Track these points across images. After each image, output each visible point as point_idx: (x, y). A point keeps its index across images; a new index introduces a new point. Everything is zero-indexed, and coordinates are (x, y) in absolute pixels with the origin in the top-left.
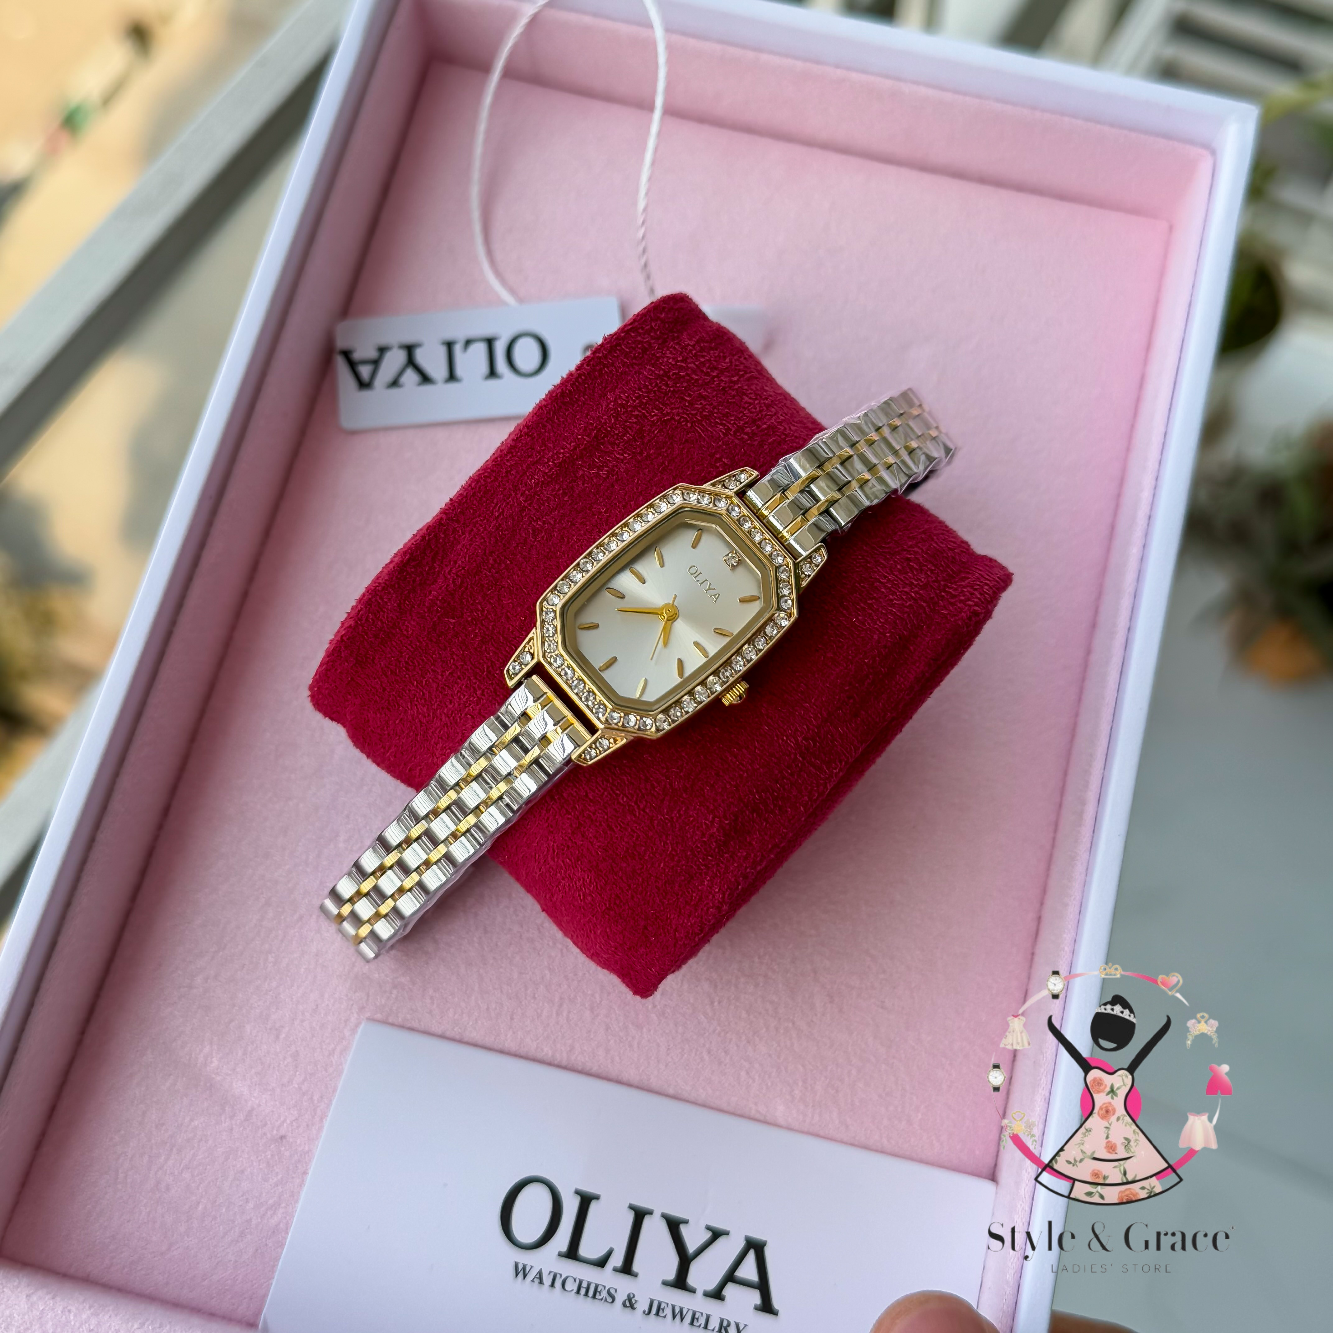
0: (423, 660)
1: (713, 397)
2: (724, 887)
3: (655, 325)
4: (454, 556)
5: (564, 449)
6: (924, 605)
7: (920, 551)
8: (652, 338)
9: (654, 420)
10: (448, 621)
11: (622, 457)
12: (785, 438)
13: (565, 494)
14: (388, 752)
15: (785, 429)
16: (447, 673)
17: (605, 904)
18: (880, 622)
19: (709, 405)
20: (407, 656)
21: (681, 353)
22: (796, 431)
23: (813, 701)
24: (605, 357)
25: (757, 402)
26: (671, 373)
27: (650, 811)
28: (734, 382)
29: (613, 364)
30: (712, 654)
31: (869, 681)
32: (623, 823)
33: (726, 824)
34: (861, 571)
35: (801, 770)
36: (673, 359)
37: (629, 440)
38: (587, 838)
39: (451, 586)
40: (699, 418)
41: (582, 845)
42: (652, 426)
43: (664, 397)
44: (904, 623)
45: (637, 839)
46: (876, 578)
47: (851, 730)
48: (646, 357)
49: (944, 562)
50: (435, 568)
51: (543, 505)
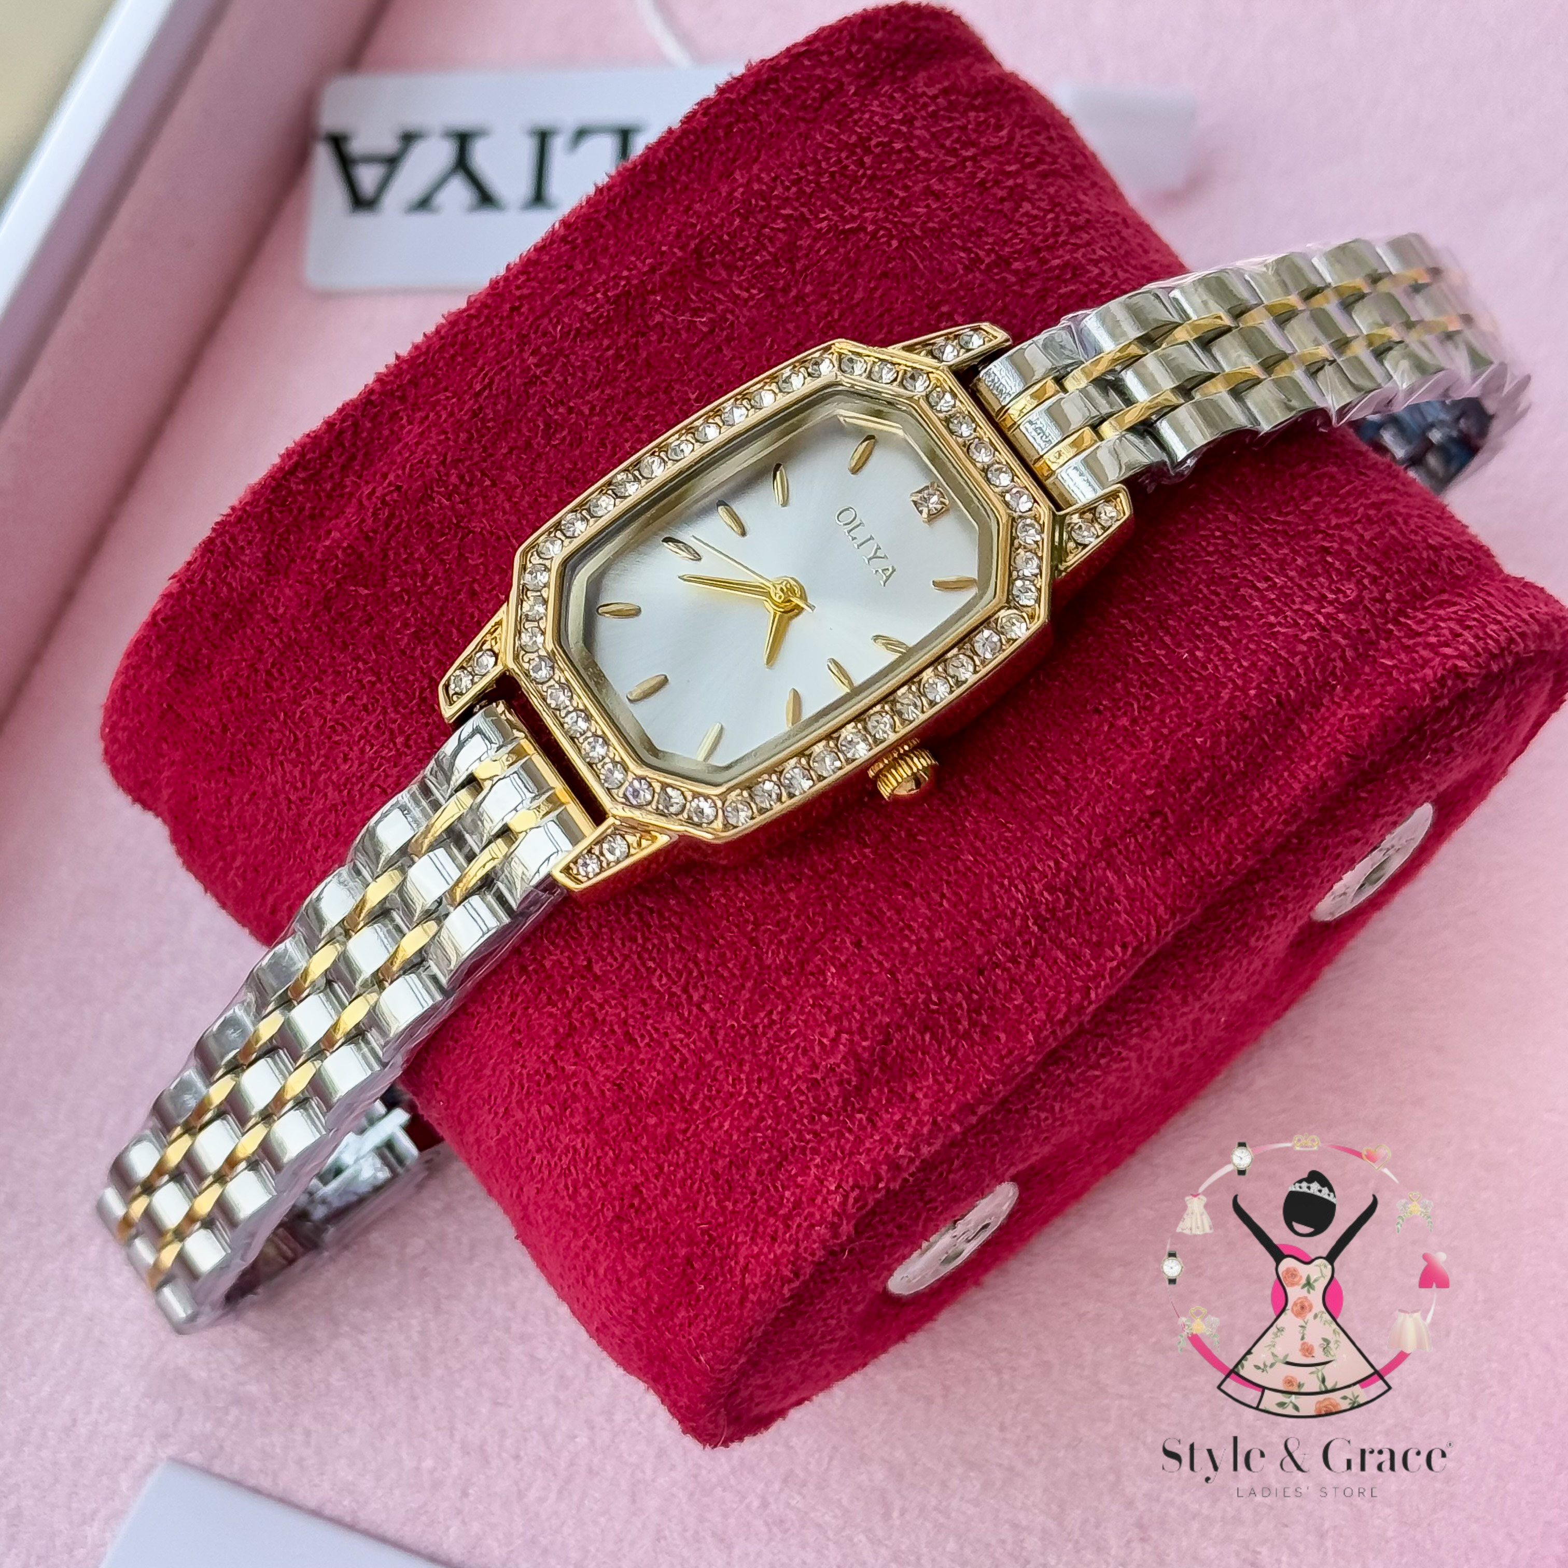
0: (299, 669)
1: (956, 195)
2: (847, 1182)
3: (858, 51)
4: (385, 464)
5: (630, 270)
6: (1343, 642)
7: (1355, 538)
8: (848, 73)
9: (822, 229)
10: (356, 591)
11: (745, 295)
13: (618, 357)
14: (231, 867)
15: (1103, 273)
16: (344, 698)
17: (614, 1207)
18: (1241, 666)
19: (943, 210)
20: (271, 660)
21: (903, 107)
22: (1125, 279)
23: (1075, 812)
24: (743, 101)
25: (1050, 216)
26: (873, 143)
27: (712, 1009)
28: (1009, 175)
29: (755, 117)
30: (858, 681)
31: (1200, 784)
32: (656, 1030)
33: (864, 1048)
34: (1216, 561)
35: (1035, 954)
36: (884, 116)
37: (766, 262)
38: (584, 1060)
39: (370, 521)
40: (917, 232)
41: (574, 1074)
42: (815, 240)
43: (850, 187)
44: (1293, 673)
45: (681, 1066)
46: (1245, 579)
47: (1152, 882)
48: (827, 107)
49: (1408, 567)
50: (345, 487)
51: (573, 375)
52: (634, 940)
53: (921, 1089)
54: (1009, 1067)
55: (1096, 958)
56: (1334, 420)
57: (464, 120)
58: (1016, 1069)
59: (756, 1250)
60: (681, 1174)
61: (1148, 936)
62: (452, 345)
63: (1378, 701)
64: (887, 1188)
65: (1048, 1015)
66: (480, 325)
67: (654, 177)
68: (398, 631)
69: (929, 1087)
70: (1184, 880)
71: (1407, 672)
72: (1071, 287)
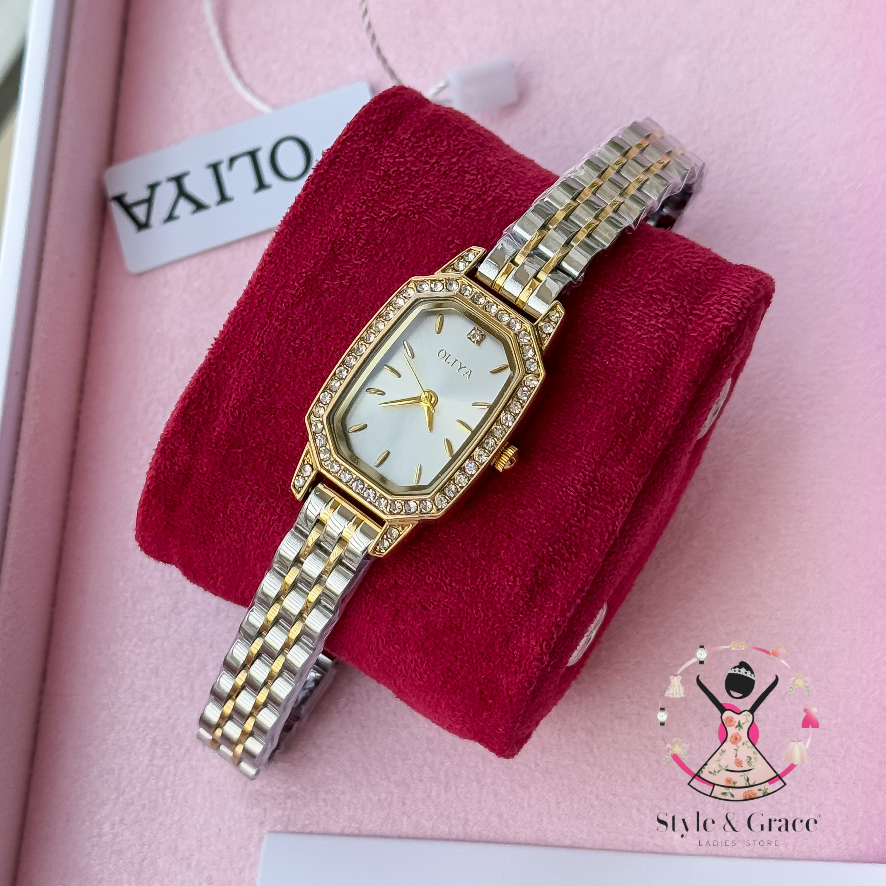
0: (222, 492)
1: (436, 183)
2: (540, 640)
3: (369, 129)
4: (228, 391)
5: (305, 268)
6: (672, 332)
7: (661, 281)
8: (368, 142)
9: (383, 220)
10: (236, 451)
11: (360, 262)
12: (512, 205)
13: (315, 309)
14: (218, 582)
15: (511, 195)
16: (247, 499)
17: (441, 679)
18: (632, 359)
19: (432, 192)
20: (208, 492)
21: (398, 149)
22: (523, 194)
23: (583, 448)
24: (327, 171)
25: (479, 176)
26: (391, 172)
27: (456, 584)
28: (455, 164)
29: (335, 177)
30: (473, 427)
31: (632, 417)
32: (435, 601)
33: (528, 581)
34: (606, 315)
35: (587, 515)
36: (391, 157)
37: (364, 244)
38: (407, 622)
39: (231, 419)
40: (425, 207)
41: (404, 629)
42: (382, 227)
43: (388, 196)
44: (656, 354)
45: (451, 613)
46: (621, 318)
47: (626, 467)
48: (365, 162)
49: (688, 285)
50: (214, 406)
51: (298, 324)
52: (412, 566)
53: (557, 589)
54: (592, 567)
55: (613, 508)
57: (176, 171)
58: (595, 566)
59: (510, 679)
60: (466, 658)
61: (632, 491)
62: (239, 326)
63: (696, 354)
64: (557, 636)
65: (600, 539)
66: (247, 313)
68: (261, 463)
69: (561, 587)
70: (640, 461)
71: (703, 336)
72: (501, 208)
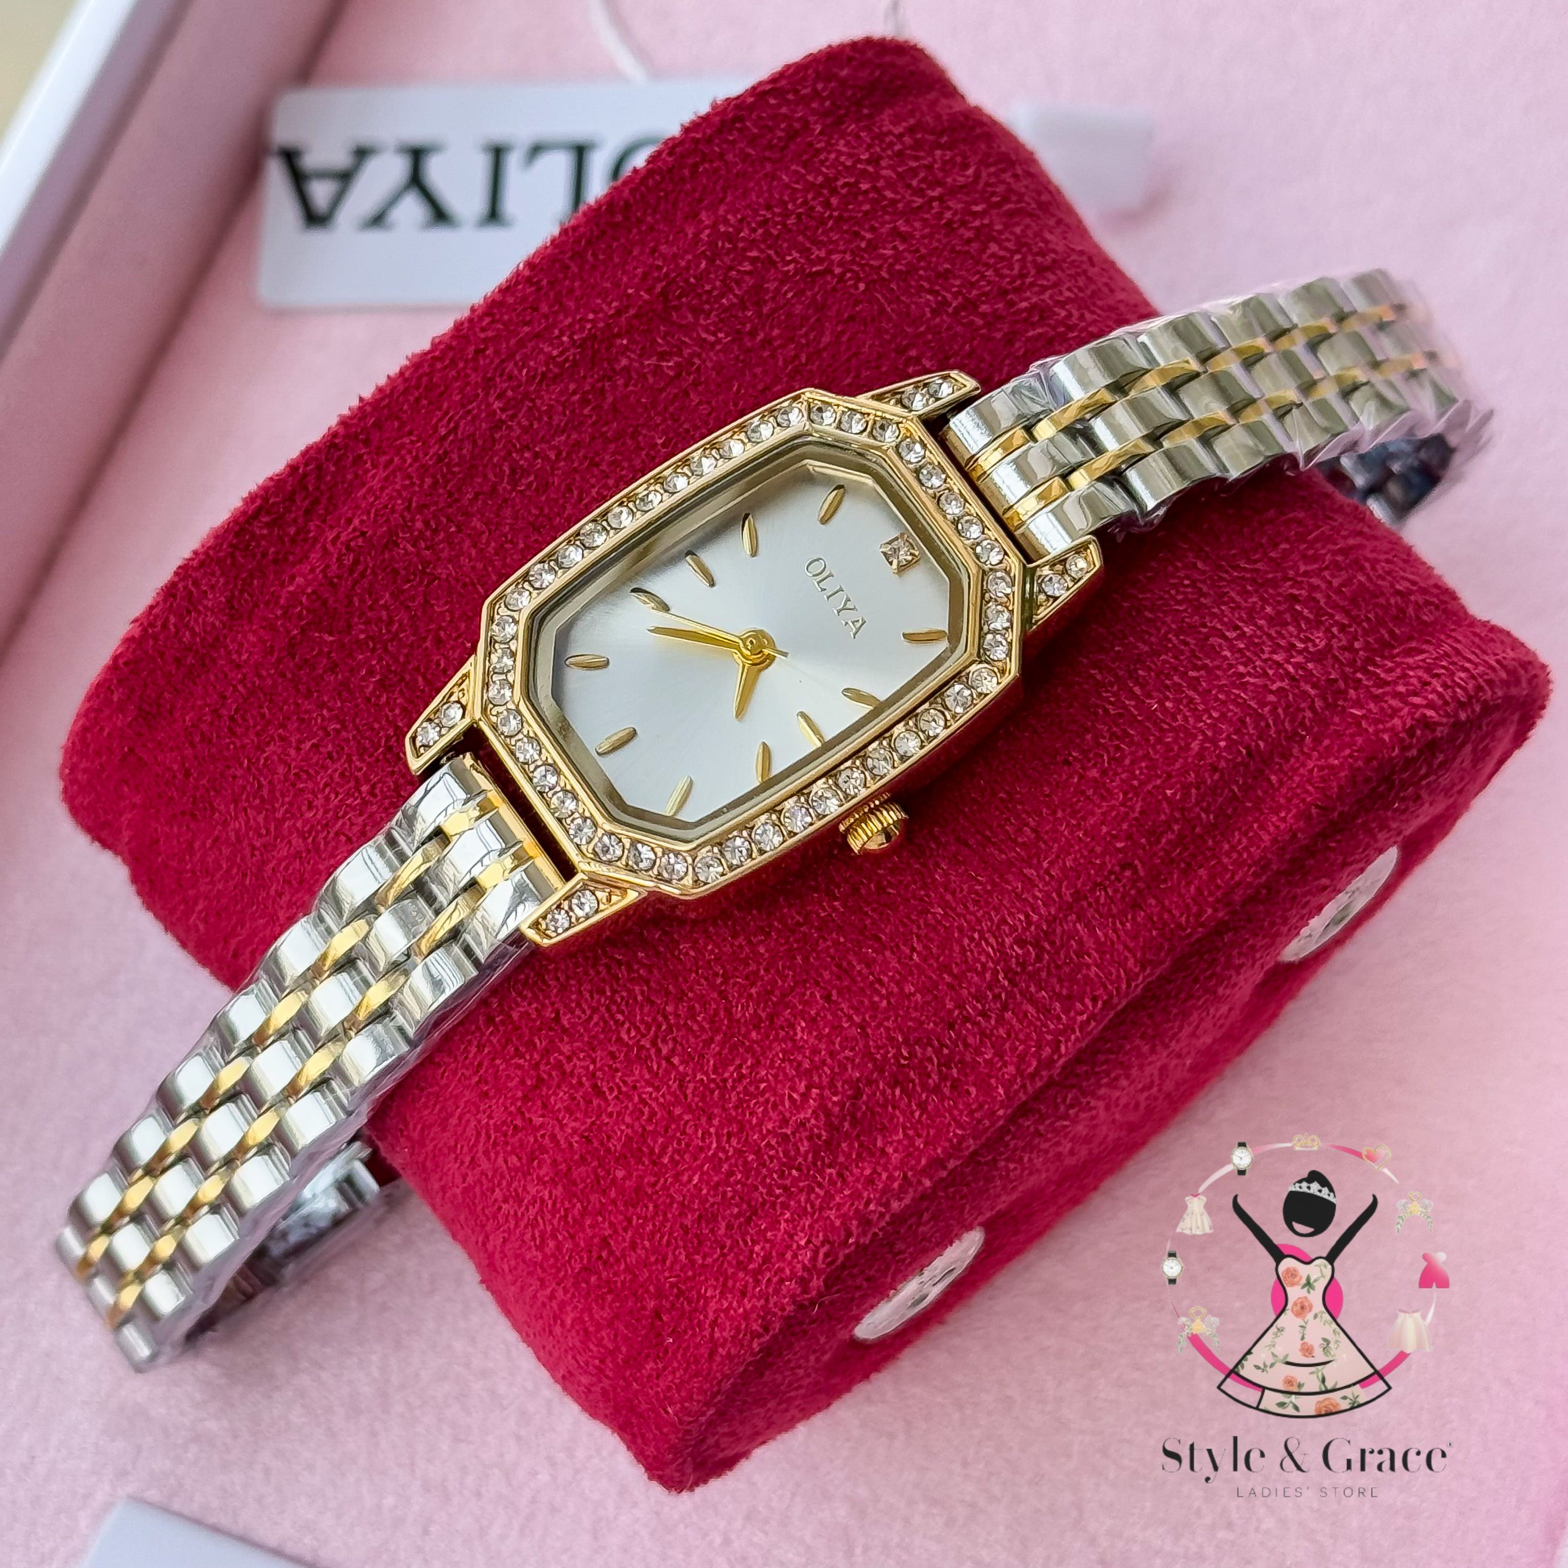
0: (263, 715)
1: (923, 237)
2: (817, 1237)
3: (824, 89)
4: (349, 509)
5: (595, 313)
6: (1313, 692)
7: (1323, 586)
8: (814, 112)
9: (789, 271)
10: (320, 637)
11: (712, 338)
12: (1065, 333)
13: (584, 402)
15: (1070, 315)
16: (308, 745)
17: (582, 1258)
18: (1210, 717)
19: (910, 252)
20: (234, 706)
21: (870, 147)
22: (1094, 322)
23: (1045, 864)
24: (709, 140)
25: (1017, 257)
26: (840, 183)
27: (682, 1063)
28: (976, 215)
29: (721, 156)
30: (829, 735)
31: (1171, 836)
32: (625, 1083)
33: (834, 1103)
34: (1185, 611)
35: (1005, 1008)
36: (850, 155)
37: (732, 305)
38: (552, 1112)
39: (334, 567)
40: (884, 274)
41: (542, 1126)
42: (782, 282)
43: (817, 228)
44: (1263, 724)
45: (650, 1120)
46: (1214, 628)
47: (1122, 933)
48: (792, 147)
49: (1376, 614)
50: (309, 531)
51: (539, 420)
52: (602, 992)
53: (891, 1143)
54: (979, 1121)
55: (1066, 1011)
56: (1301, 464)
57: (417, 134)
58: (987, 1122)
59: (726, 1304)
60: (649, 1228)
61: (1118, 989)
62: (417, 387)
63: (1347, 752)
64: (857, 1243)
65: (1018, 1069)
66: (445, 368)
67: (619, 218)
68: (363, 679)
69: (899, 1142)
70: (1154, 933)
71: (1376, 722)
72: (1039, 330)
